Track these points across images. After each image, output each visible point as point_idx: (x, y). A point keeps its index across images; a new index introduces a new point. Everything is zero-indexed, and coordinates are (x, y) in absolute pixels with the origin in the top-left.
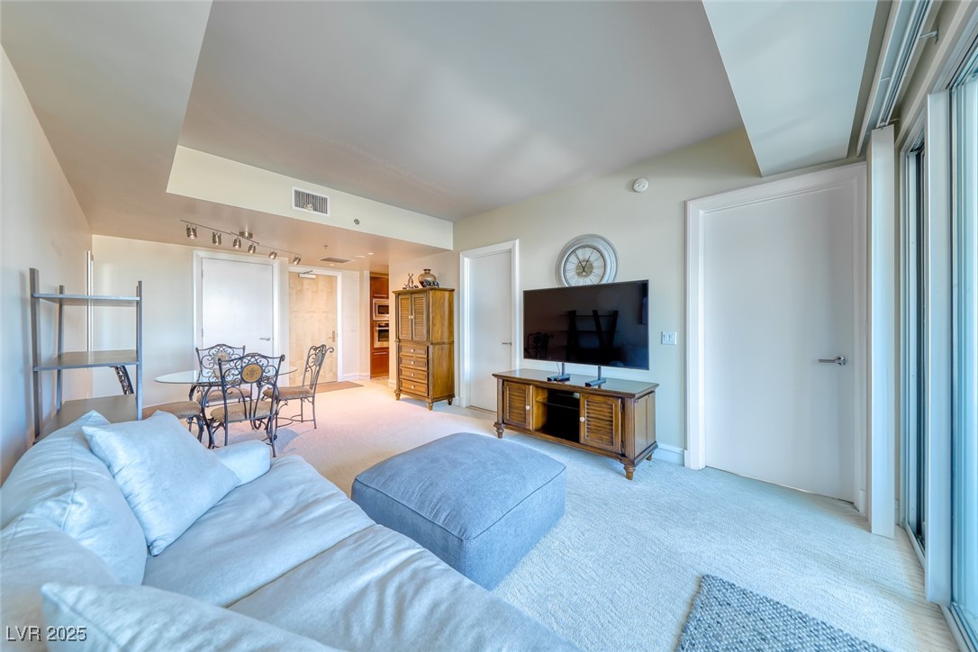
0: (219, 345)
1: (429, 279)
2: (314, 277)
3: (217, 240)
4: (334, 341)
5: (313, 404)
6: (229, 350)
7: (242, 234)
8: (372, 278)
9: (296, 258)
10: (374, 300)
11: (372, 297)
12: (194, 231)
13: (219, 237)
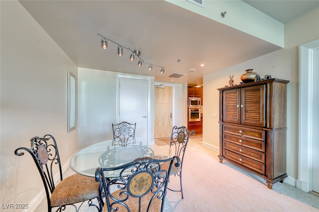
0: (123, 122)
1: (253, 76)
2: (163, 87)
3: (120, 52)
4: (171, 117)
5: (181, 177)
6: (128, 125)
7: (135, 52)
8: (189, 87)
9: (162, 70)
10: (189, 98)
11: (189, 96)
12: (106, 42)
13: (122, 50)
